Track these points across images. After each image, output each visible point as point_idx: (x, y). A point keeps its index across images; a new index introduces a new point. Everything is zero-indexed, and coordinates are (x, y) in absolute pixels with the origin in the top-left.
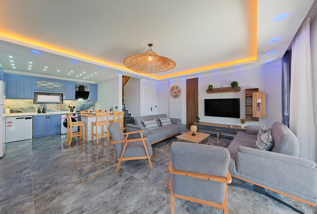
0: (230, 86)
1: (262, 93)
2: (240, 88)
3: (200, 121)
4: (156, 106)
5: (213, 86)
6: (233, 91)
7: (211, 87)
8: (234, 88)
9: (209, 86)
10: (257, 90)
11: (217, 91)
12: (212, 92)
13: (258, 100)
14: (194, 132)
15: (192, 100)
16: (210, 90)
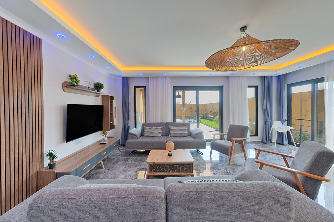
1: (116, 102)
8: (98, 91)
13: (115, 108)
14: (170, 152)
15: (19, 105)
16: (73, 85)
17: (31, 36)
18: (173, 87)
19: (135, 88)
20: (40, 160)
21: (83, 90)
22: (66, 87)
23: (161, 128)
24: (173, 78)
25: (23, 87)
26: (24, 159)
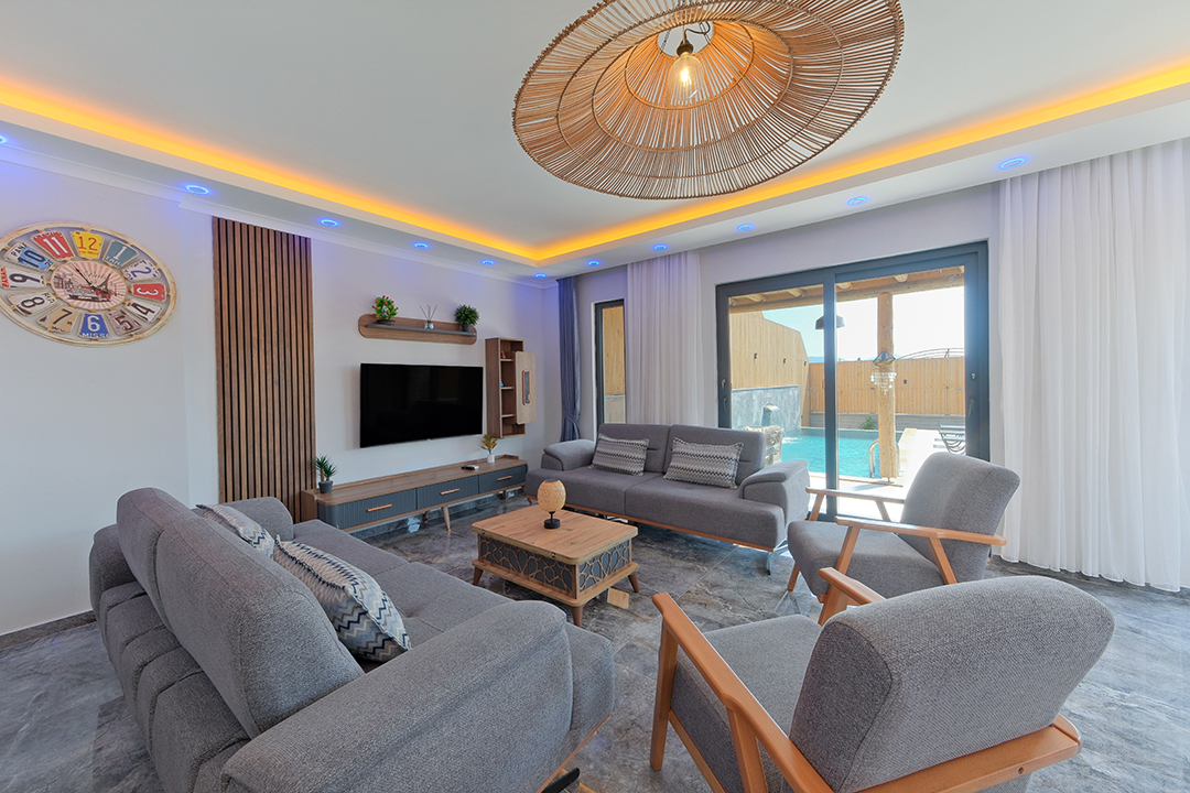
0: (451, 320)
1: (531, 355)
2: (476, 332)
6: (457, 339)
7: (385, 308)
8: (462, 331)
9: (381, 303)
10: (519, 345)
11: (406, 331)
12: (387, 334)
13: (526, 375)
14: (552, 513)
15: (269, 367)
16: (381, 321)
17: (288, 238)
18: (718, 287)
19: (599, 307)
20: (309, 472)
21: (417, 330)
22: (366, 326)
23: (642, 442)
24: (710, 251)
25: (275, 335)
26: (278, 463)
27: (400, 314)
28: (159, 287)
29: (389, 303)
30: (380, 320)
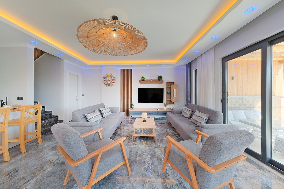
0: (157, 79)
1: (176, 85)
2: (163, 81)
3: (134, 107)
4: (83, 95)
5: (145, 77)
6: (159, 83)
7: (143, 78)
8: (159, 81)
9: (142, 77)
10: (173, 83)
11: (147, 82)
12: (144, 83)
14: (144, 119)
15: (126, 89)
19: (196, 71)
21: (149, 82)
22: (140, 82)
27: (145, 79)
28: (114, 79)
29: (144, 77)
30: (143, 80)
